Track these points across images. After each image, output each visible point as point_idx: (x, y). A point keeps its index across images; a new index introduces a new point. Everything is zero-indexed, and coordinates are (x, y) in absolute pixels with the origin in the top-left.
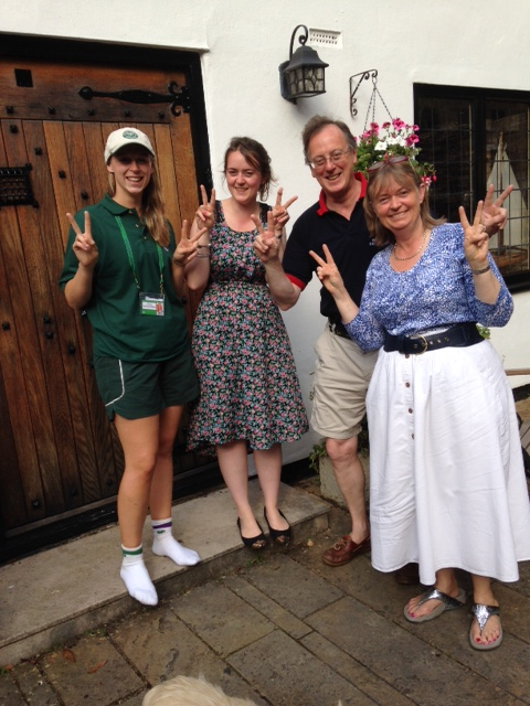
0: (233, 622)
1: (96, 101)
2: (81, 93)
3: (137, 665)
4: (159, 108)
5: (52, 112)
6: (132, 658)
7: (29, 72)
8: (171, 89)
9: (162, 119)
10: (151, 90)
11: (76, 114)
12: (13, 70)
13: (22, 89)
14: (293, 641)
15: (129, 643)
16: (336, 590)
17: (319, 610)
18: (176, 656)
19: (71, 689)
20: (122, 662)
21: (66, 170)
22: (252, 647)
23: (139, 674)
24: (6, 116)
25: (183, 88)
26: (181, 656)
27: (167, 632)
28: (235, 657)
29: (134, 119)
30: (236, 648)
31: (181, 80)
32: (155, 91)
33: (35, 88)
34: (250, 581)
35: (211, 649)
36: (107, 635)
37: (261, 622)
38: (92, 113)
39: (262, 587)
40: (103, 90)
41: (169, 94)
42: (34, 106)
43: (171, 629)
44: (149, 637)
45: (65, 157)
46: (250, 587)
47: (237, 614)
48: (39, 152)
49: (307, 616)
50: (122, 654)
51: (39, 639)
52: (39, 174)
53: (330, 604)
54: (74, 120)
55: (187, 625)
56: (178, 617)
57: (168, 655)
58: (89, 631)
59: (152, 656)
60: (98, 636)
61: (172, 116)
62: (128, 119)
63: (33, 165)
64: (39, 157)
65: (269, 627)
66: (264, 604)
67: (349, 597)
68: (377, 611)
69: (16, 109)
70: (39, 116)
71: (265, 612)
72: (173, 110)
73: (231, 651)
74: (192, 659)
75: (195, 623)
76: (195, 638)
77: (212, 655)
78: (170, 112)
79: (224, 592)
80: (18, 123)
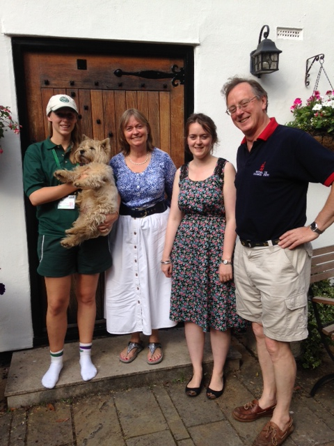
0: (144, 416)
1: (124, 78)
2: (115, 73)
3: (76, 428)
4: (163, 81)
5: (97, 84)
6: (76, 424)
7: (85, 61)
8: (173, 70)
9: (165, 88)
10: (160, 70)
11: (111, 85)
12: (76, 60)
13: (81, 71)
14: (173, 441)
15: (80, 412)
16: (221, 414)
17: (202, 424)
18: (100, 428)
19: (35, 432)
20: (70, 423)
21: (102, 119)
22: (146, 437)
23: (74, 434)
24: (70, 87)
25: (181, 69)
26: (102, 430)
27: (103, 412)
28: (133, 440)
29: (147, 89)
30: (136, 435)
31: (181, 64)
32: (163, 71)
33: (88, 70)
34: (169, 393)
35: (122, 430)
36: (71, 404)
37: (161, 422)
38: (120, 85)
39: (174, 399)
40: (129, 71)
41: (171, 72)
42: (86, 81)
43: (107, 411)
44: (92, 412)
45: (102, 111)
46: (167, 397)
47: (150, 412)
48: (86, 108)
49: (191, 426)
50: (73, 418)
51: (33, 396)
52: (85, 121)
53: (211, 422)
54: (109, 89)
55: (117, 411)
56: (115, 405)
57: (96, 427)
58: (63, 399)
59: (87, 424)
60: (67, 403)
61: (172, 86)
62: (143, 88)
63: (82, 116)
64: (86, 111)
65: (164, 426)
66: (169, 411)
67: (227, 422)
68: (240, 437)
69: (76, 83)
70: (88, 87)
71: (166, 416)
72: (173, 83)
73: (133, 435)
74: (107, 434)
75: (122, 411)
76: (116, 421)
77: (120, 435)
78: (171, 85)
79: (150, 396)
80: (76, 91)
